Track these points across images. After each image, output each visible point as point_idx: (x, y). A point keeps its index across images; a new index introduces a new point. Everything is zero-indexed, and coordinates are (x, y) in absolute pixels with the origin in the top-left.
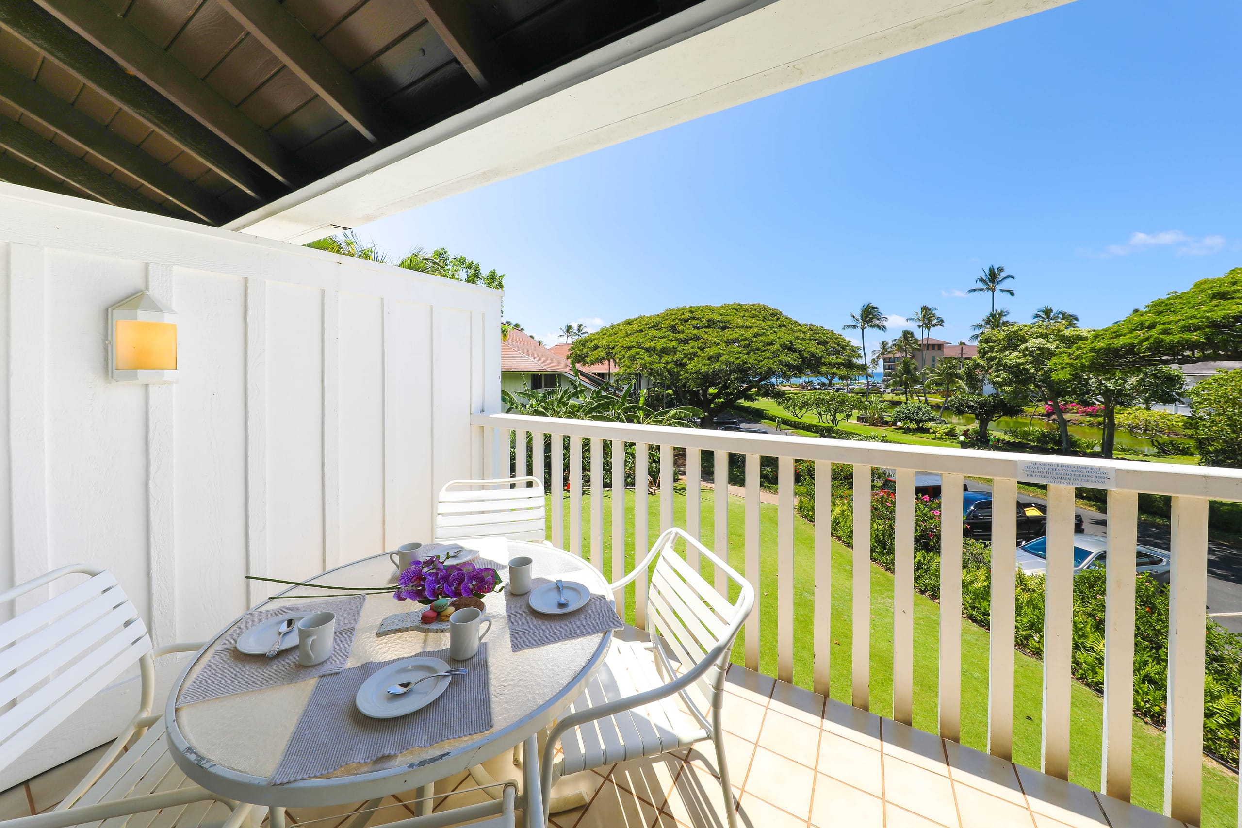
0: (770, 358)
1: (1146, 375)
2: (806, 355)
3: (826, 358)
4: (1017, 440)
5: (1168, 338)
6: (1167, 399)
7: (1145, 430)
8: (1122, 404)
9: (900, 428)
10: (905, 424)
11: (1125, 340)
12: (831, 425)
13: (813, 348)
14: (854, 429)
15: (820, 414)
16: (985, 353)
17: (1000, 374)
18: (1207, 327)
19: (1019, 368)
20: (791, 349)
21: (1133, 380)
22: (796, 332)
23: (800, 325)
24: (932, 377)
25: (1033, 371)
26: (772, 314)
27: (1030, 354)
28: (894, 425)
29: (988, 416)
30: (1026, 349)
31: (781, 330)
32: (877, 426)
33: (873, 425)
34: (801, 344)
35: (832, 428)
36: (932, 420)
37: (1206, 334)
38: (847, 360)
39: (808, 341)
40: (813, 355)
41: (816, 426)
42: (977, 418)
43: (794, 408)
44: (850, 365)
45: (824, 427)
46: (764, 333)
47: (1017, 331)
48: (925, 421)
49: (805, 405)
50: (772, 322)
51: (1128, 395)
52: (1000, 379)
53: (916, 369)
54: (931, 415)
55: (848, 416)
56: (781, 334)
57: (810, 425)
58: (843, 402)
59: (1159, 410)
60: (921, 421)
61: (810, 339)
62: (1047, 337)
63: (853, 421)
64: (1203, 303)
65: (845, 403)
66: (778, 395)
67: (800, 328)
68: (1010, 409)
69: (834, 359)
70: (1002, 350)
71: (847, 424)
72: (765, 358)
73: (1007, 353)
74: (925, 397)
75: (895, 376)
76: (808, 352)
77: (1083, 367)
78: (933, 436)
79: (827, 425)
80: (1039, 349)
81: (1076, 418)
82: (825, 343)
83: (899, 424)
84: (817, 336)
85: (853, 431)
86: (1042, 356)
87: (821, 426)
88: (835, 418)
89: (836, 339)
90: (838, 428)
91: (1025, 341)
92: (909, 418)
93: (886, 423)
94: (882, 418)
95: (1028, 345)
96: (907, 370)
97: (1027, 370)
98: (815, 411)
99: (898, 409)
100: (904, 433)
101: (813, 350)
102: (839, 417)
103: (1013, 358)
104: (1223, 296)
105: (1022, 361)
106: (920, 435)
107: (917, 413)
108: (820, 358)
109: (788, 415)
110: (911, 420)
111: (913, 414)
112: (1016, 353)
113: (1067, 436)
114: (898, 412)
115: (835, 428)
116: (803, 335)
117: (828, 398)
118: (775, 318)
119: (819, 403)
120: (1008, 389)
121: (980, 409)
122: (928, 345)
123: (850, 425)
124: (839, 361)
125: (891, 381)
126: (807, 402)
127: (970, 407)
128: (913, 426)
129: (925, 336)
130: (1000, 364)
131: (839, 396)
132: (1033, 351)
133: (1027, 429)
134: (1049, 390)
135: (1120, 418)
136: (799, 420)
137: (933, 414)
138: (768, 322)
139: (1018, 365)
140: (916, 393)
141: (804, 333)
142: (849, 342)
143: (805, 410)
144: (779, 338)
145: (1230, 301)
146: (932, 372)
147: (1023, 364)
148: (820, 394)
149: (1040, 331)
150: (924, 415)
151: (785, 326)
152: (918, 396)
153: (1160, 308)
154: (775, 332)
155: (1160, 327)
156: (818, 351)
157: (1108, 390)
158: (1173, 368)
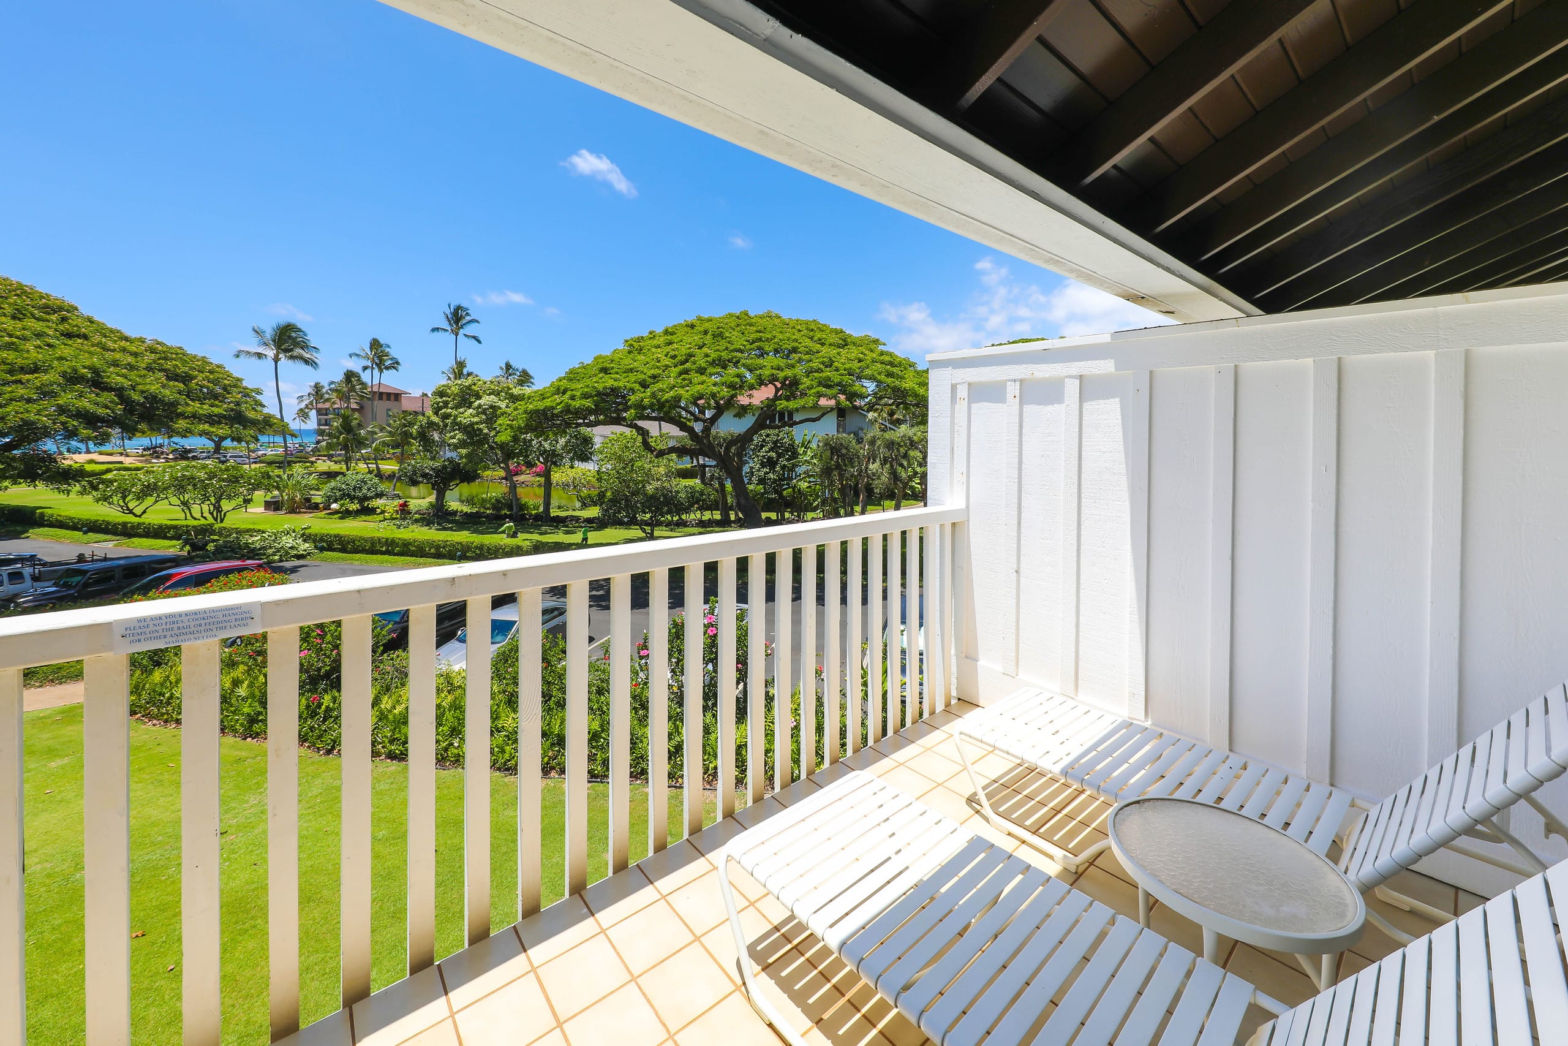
0: (29, 401)
1: (571, 436)
2: (136, 397)
3: (187, 404)
4: (475, 510)
5: (573, 403)
6: (585, 458)
7: (575, 487)
8: (555, 463)
9: (336, 512)
10: (342, 505)
11: (548, 403)
12: (211, 520)
13: (154, 384)
14: (254, 523)
15: (185, 504)
16: (440, 408)
17: (456, 435)
18: (596, 395)
19: (473, 428)
20: (97, 383)
21: (562, 441)
22: (114, 350)
23: (127, 339)
24: (382, 437)
25: (486, 431)
26: (46, 306)
27: (484, 412)
28: (327, 508)
29: (445, 485)
30: (480, 406)
31: (70, 342)
32: (300, 512)
33: (293, 511)
34: (125, 376)
35: (211, 525)
36: (380, 495)
37: (594, 401)
38: (232, 410)
39: (144, 372)
40: (153, 399)
41: (175, 527)
42: (433, 488)
43: (124, 498)
44: (237, 418)
45: (194, 527)
46: (13, 343)
47: (470, 386)
48: (371, 498)
49: (148, 490)
50: (41, 323)
51: (558, 455)
52: (455, 441)
53: (360, 425)
54: (379, 489)
55: (247, 502)
56: (66, 352)
57: (160, 526)
58: (234, 480)
59: (581, 466)
60: (366, 498)
61: (149, 368)
62: (499, 394)
63: (257, 509)
64: (595, 375)
65: (237, 481)
66: (66, 477)
67: (123, 343)
68: (468, 476)
69: (205, 407)
70: (456, 407)
71: (246, 515)
72: (11, 400)
73: (461, 410)
74: (376, 464)
75: (330, 435)
76: (143, 392)
77: (519, 428)
78: (381, 517)
79: (203, 521)
80: (492, 407)
81: (528, 479)
82: (186, 379)
83: (334, 506)
84: (168, 365)
85: (252, 527)
86: (492, 415)
87: (187, 526)
88: (218, 508)
89: (211, 372)
90: (222, 525)
91: (479, 397)
92: (349, 495)
93: (316, 507)
94: (308, 500)
95: (482, 402)
96: (347, 427)
97: (480, 430)
98: (174, 500)
99: (333, 484)
100: (341, 518)
101: (154, 388)
102: (226, 505)
103: (467, 416)
104: (605, 370)
105: (476, 419)
106: (364, 518)
107: (360, 488)
108: (174, 404)
109: (110, 513)
110: (352, 499)
111: (354, 489)
112: (471, 410)
113: (518, 500)
114: (332, 489)
115: (216, 526)
116: (130, 359)
117: (202, 475)
118: (54, 317)
119: (180, 485)
120: (464, 451)
121: (436, 477)
122: (381, 394)
123: (251, 516)
124: (216, 410)
125: (324, 443)
126: (155, 484)
127: (424, 475)
128: (355, 506)
129: (376, 382)
130: (455, 423)
131: (227, 470)
132: (486, 409)
133: (484, 496)
134: (502, 453)
135: (557, 476)
136: (136, 520)
137: (383, 487)
138: (30, 323)
139: (472, 424)
140: (365, 460)
141: (135, 355)
142: (239, 380)
143: (150, 500)
144: (61, 358)
145: (609, 375)
146: (382, 429)
147: (477, 423)
148: (183, 469)
149: (492, 387)
150: (369, 489)
151: (85, 337)
152: (367, 464)
153: (573, 376)
154: (49, 345)
155: (569, 393)
156: (167, 392)
157: (545, 451)
158: (585, 431)
